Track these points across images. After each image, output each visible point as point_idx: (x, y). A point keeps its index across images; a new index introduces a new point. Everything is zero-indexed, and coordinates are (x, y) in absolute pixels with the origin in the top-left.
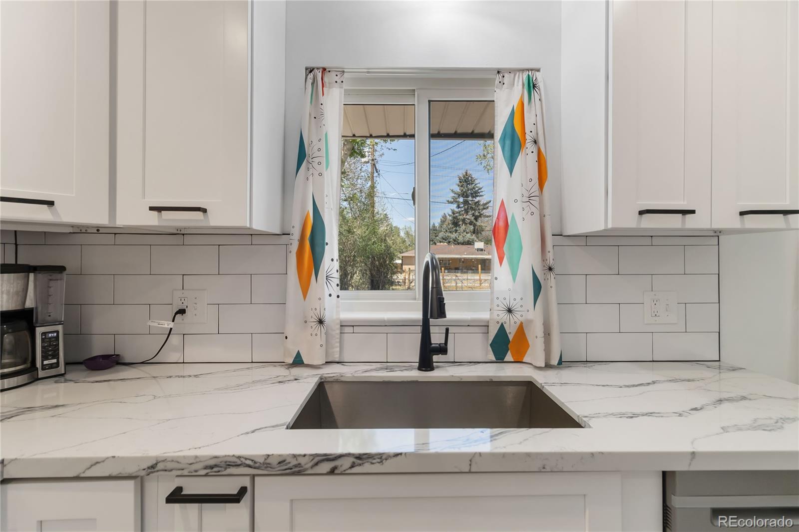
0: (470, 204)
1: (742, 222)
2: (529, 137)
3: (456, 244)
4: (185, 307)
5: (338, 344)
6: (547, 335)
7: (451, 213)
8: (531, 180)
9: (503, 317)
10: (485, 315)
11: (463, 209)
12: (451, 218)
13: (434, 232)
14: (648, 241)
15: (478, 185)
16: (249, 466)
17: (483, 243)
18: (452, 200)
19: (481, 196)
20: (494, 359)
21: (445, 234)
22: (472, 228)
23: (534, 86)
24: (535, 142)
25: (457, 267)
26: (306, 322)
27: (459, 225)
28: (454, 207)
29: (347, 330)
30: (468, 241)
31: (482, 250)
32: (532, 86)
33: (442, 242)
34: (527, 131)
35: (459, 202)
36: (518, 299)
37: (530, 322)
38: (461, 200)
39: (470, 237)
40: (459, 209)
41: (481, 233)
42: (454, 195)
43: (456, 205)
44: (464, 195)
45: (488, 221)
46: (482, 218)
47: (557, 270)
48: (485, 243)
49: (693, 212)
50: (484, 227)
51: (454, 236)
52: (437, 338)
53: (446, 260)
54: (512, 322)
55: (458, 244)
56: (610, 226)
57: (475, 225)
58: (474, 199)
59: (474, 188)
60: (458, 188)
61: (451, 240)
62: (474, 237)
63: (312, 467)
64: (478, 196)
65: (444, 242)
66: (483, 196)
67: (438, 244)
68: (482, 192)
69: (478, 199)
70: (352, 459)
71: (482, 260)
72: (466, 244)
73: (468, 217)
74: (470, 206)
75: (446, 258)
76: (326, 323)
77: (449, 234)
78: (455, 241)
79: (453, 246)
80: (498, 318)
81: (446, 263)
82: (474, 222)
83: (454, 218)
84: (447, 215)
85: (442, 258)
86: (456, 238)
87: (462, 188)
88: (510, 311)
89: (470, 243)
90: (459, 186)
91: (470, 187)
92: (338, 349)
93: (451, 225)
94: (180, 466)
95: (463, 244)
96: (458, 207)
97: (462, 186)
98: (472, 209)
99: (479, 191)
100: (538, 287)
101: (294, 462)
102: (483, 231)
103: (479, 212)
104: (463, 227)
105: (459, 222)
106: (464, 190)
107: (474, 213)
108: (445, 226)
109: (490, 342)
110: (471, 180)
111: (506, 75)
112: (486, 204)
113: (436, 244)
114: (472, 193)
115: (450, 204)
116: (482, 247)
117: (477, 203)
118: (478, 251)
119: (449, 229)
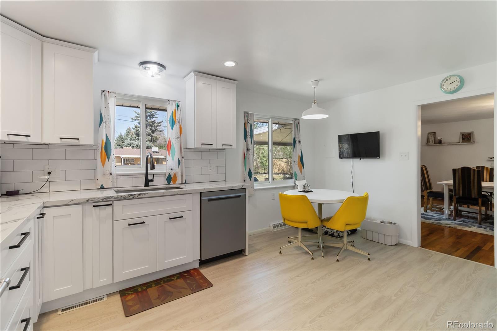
0: (148, 122)
1: (223, 147)
2: (177, 121)
3: (138, 148)
4: (51, 172)
5: (116, 182)
6: (182, 176)
7: (134, 127)
8: (178, 133)
9: (170, 171)
10: (165, 171)
12: (134, 130)
13: (121, 139)
14: (209, 150)
16: (113, 198)
17: (158, 148)
18: (135, 118)
19: (156, 117)
20: (167, 183)
21: (130, 141)
22: (150, 138)
23: (179, 106)
24: (179, 122)
26: (104, 175)
28: (137, 123)
29: (119, 177)
31: (157, 152)
32: (178, 106)
33: (128, 146)
34: (177, 119)
36: (174, 166)
37: (178, 172)
39: (149, 144)
41: (156, 141)
42: (136, 115)
43: (138, 121)
45: (161, 134)
46: (157, 132)
47: (185, 158)
48: (159, 148)
49: (212, 144)
50: (158, 138)
51: (136, 143)
52: (150, 178)
53: (131, 159)
54: (173, 172)
56: (195, 147)
57: (152, 136)
58: (151, 119)
61: (135, 145)
62: (151, 144)
63: (129, 197)
64: (154, 117)
65: (129, 147)
66: (157, 117)
67: (124, 148)
68: (157, 115)
69: (153, 119)
70: (137, 195)
71: (157, 158)
72: (146, 148)
73: (147, 130)
74: (148, 123)
75: (131, 158)
76: (113, 174)
77: (133, 142)
78: (137, 146)
79: (136, 150)
80: (168, 172)
81: (131, 161)
82: (152, 134)
83: (137, 130)
84: (131, 128)
85: (128, 157)
86: (138, 144)
88: (172, 169)
89: (148, 148)
92: (116, 183)
93: (134, 135)
94: (95, 199)
98: (150, 125)
99: (155, 114)
100: (179, 162)
101: (124, 196)
102: (157, 140)
103: (155, 128)
107: (151, 128)
108: (130, 136)
109: (166, 178)
111: (171, 102)
112: (160, 123)
113: (122, 148)
114: (150, 115)
115: (133, 121)
116: (157, 151)
117: (153, 122)
118: (154, 153)
119: (133, 138)
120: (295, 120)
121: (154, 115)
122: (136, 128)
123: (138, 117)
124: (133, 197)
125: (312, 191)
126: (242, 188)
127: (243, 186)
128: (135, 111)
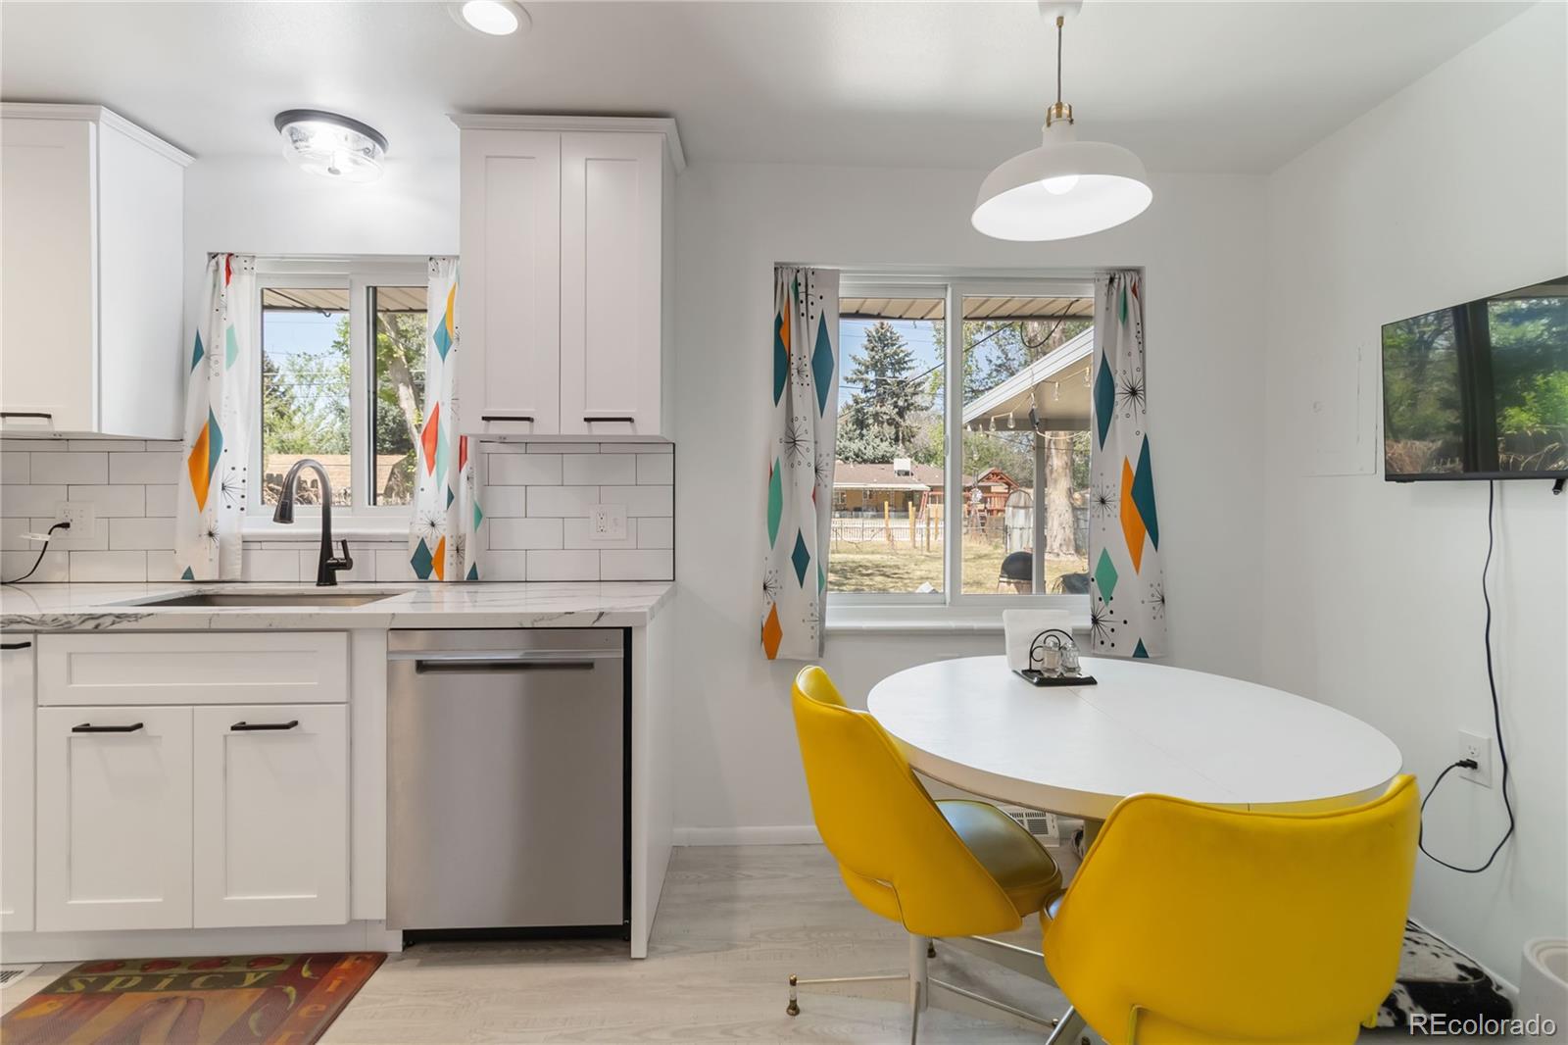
0: (889, 384)
3: (860, 463)
4: (68, 520)
5: (239, 561)
6: (458, 551)
7: (851, 402)
9: (424, 530)
11: (875, 395)
12: (851, 411)
15: (903, 348)
16: (30, 624)
17: (911, 459)
18: (854, 377)
19: (910, 368)
21: (841, 443)
22: (892, 430)
25: (858, 506)
27: (868, 425)
28: (857, 389)
30: (883, 456)
31: (907, 473)
35: (866, 380)
38: (872, 376)
39: (887, 449)
40: (868, 394)
41: (909, 441)
42: (857, 367)
43: (861, 385)
44: (877, 366)
45: (922, 417)
46: (913, 411)
48: (914, 460)
49: (531, 419)
50: (915, 430)
51: (855, 446)
52: (339, 552)
54: (434, 537)
55: (865, 461)
57: (897, 426)
58: (897, 375)
59: (896, 353)
60: (866, 352)
61: (851, 454)
62: (894, 448)
64: (904, 369)
66: (914, 368)
68: (912, 360)
69: (905, 374)
70: (112, 619)
71: (904, 492)
72: (879, 462)
73: (884, 409)
74: (888, 388)
75: (835, 489)
76: (219, 537)
77: (847, 443)
78: (858, 455)
79: (852, 466)
80: (420, 533)
82: (898, 419)
83: (858, 411)
86: (860, 450)
87: (873, 353)
88: (433, 525)
89: (885, 460)
90: (867, 349)
91: (888, 351)
93: (850, 425)
95: (873, 462)
96: (866, 390)
97: (872, 350)
98: (894, 395)
99: (907, 359)
100: (450, 497)
102: (913, 437)
103: (906, 401)
104: (875, 429)
105: (867, 419)
106: (877, 357)
107: (896, 402)
109: (411, 559)
110: (891, 338)
111: (440, 262)
112: (919, 384)
114: (892, 364)
115: (850, 385)
116: (908, 468)
117: (902, 382)
118: (899, 475)
119: (846, 433)
120: (1112, 280)
121: (905, 362)
122: (857, 403)
123: (860, 372)
124: (97, 627)
125: (1091, 681)
126: (596, 625)
127: (601, 614)
128: (853, 355)
